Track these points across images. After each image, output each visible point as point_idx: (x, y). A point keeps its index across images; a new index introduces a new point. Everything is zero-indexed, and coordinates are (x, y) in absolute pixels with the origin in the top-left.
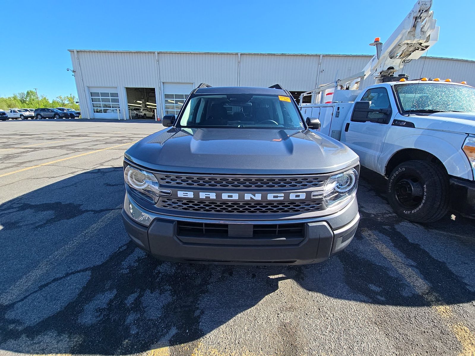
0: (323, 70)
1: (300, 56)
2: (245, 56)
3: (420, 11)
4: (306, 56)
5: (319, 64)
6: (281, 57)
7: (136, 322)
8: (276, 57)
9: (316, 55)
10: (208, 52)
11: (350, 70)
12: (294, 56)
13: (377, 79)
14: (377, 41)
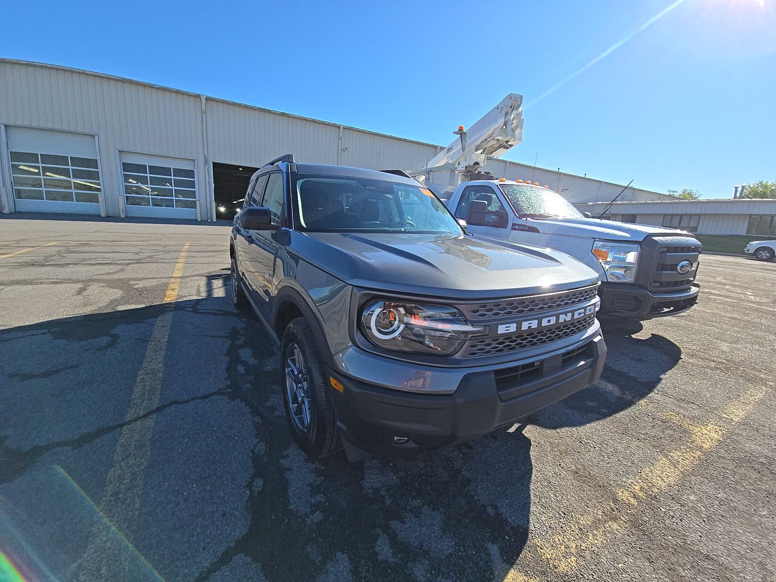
0: (346, 149)
1: (311, 121)
2: (214, 104)
3: (511, 107)
4: (319, 123)
5: (340, 139)
6: (281, 117)
7: (435, 572)
8: (272, 115)
9: (334, 126)
10: (131, 80)
11: (380, 153)
12: (302, 119)
13: (461, 174)
14: (461, 129)
